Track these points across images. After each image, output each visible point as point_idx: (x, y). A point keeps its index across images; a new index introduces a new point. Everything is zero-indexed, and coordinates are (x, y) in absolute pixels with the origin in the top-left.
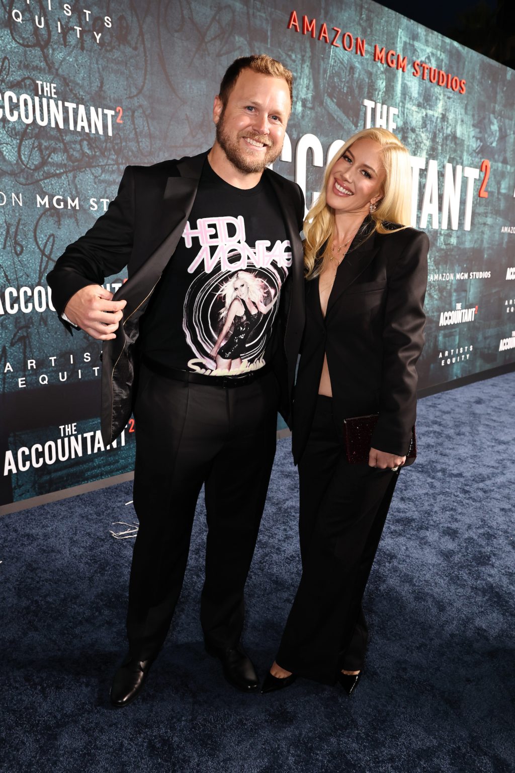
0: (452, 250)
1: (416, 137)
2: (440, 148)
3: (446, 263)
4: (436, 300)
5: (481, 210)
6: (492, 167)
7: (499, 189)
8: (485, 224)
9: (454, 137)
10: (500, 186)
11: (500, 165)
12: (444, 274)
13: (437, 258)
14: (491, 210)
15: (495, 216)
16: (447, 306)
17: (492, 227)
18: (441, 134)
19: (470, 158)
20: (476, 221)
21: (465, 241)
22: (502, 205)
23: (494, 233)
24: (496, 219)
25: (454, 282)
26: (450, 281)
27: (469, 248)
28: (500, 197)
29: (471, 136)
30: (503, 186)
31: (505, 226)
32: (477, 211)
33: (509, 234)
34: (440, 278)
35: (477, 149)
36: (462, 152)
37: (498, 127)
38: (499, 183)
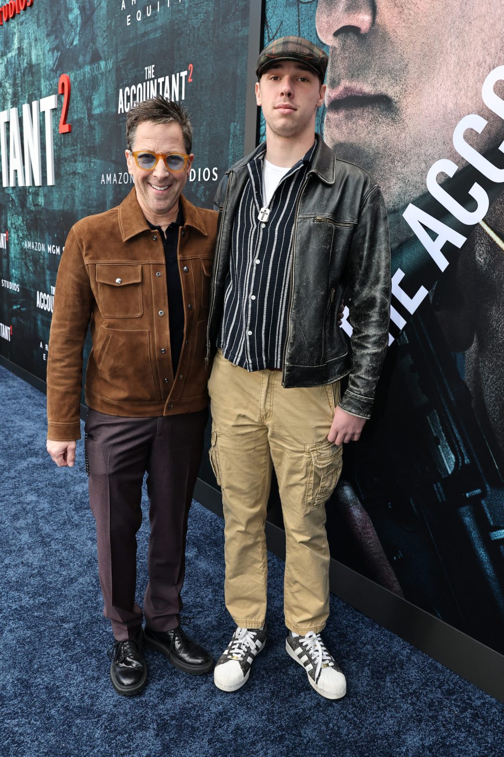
0: (40, 212)
1: (3, 90)
2: (20, 89)
3: (36, 229)
4: (32, 273)
5: (67, 152)
6: (75, 79)
7: (90, 110)
8: (74, 173)
9: (30, 66)
10: (92, 104)
11: (87, 68)
12: (36, 243)
13: (28, 221)
14: (81, 149)
15: (87, 159)
16: (42, 285)
17: (84, 176)
18: (19, 73)
19: (48, 83)
20: (63, 172)
21: (53, 201)
22: (98, 136)
23: (89, 187)
24: (90, 162)
25: (46, 256)
26: (42, 253)
27: (59, 211)
28: (92, 123)
29: (46, 52)
30: (96, 103)
31: (106, 172)
32: (63, 155)
33: (116, 186)
34: (33, 247)
35: (54, 64)
36: (39, 81)
37: (79, 8)
38: (88, 101)
